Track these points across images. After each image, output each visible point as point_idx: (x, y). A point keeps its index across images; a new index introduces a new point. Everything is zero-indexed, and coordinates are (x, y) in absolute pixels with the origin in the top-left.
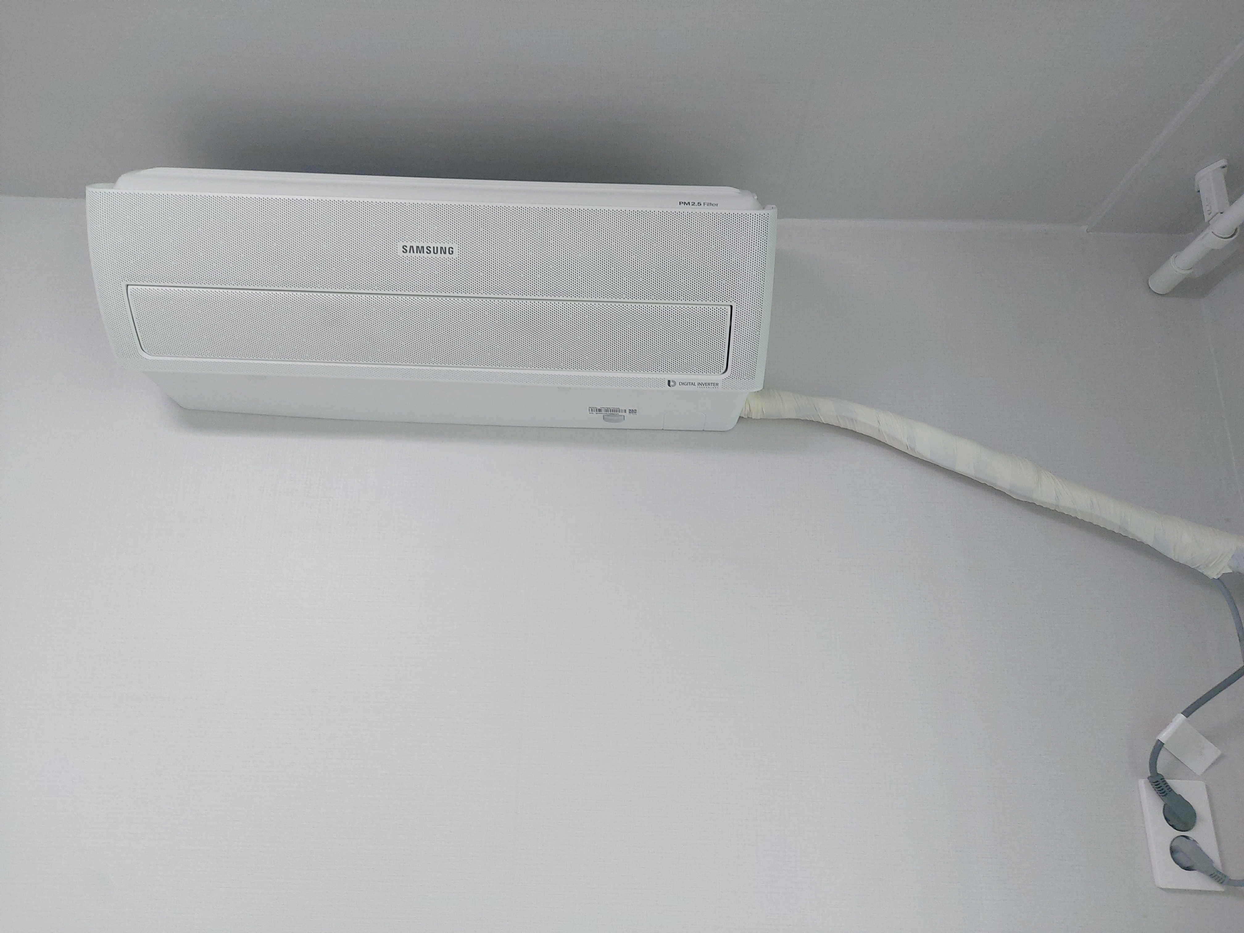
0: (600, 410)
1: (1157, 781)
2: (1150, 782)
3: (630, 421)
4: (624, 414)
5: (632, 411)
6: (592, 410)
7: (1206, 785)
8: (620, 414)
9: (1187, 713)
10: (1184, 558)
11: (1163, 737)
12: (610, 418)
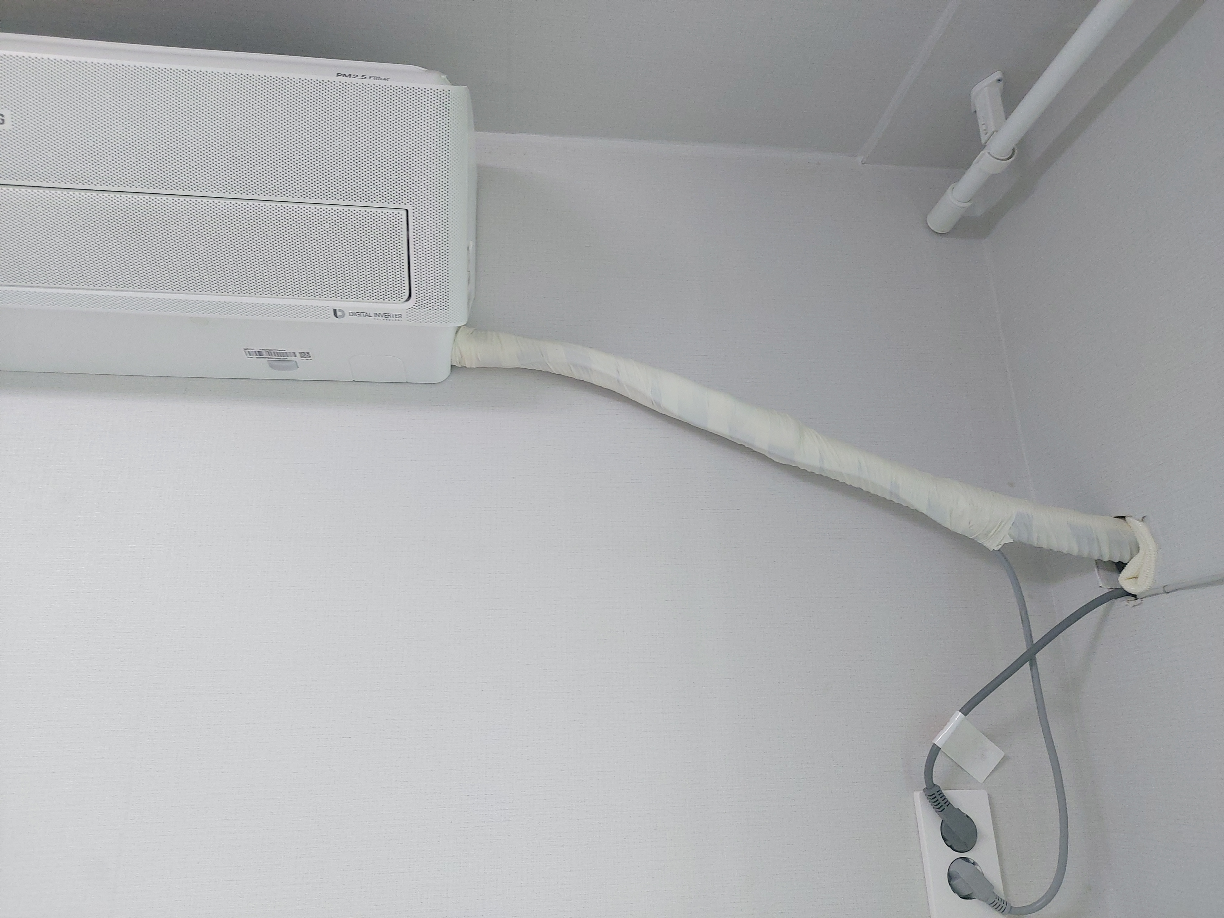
0: (260, 353)
1: (934, 794)
2: (926, 795)
3: (305, 370)
4: (293, 359)
5: (305, 355)
6: (249, 352)
7: (988, 794)
8: (289, 359)
9: (966, 710)
10: (961, 528)
11: (939, 741)
12: (276, 364)
